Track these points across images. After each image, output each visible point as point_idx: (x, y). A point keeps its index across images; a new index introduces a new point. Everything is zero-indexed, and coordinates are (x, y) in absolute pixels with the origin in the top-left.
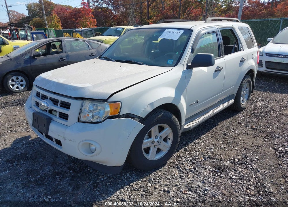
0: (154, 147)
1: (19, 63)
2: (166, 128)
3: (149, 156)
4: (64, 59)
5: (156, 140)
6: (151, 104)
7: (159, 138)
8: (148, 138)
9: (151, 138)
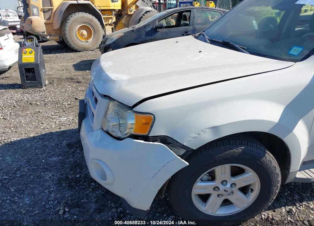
0: (218, 195)
1: (140, 35)
2: (248, 173)
3: (205, 206)
4: (189, 33)
5: (222, 187)
6: (215, 129)
7: (228, 186)
8: (208, 180)
9: (215, 182)
